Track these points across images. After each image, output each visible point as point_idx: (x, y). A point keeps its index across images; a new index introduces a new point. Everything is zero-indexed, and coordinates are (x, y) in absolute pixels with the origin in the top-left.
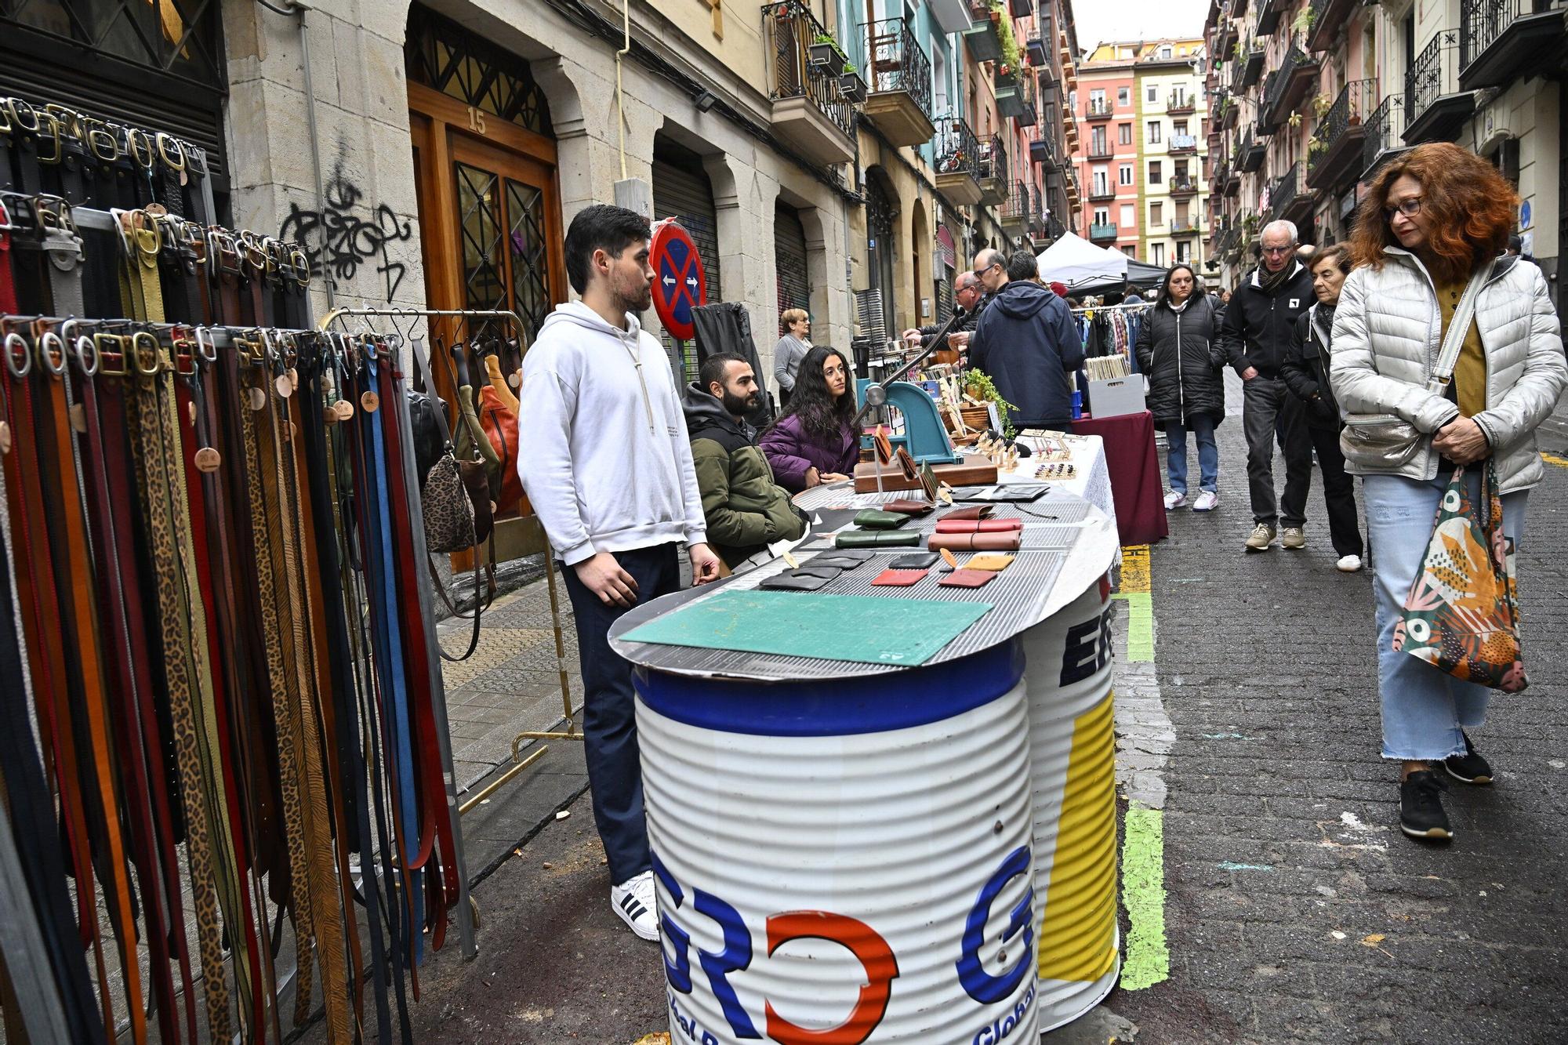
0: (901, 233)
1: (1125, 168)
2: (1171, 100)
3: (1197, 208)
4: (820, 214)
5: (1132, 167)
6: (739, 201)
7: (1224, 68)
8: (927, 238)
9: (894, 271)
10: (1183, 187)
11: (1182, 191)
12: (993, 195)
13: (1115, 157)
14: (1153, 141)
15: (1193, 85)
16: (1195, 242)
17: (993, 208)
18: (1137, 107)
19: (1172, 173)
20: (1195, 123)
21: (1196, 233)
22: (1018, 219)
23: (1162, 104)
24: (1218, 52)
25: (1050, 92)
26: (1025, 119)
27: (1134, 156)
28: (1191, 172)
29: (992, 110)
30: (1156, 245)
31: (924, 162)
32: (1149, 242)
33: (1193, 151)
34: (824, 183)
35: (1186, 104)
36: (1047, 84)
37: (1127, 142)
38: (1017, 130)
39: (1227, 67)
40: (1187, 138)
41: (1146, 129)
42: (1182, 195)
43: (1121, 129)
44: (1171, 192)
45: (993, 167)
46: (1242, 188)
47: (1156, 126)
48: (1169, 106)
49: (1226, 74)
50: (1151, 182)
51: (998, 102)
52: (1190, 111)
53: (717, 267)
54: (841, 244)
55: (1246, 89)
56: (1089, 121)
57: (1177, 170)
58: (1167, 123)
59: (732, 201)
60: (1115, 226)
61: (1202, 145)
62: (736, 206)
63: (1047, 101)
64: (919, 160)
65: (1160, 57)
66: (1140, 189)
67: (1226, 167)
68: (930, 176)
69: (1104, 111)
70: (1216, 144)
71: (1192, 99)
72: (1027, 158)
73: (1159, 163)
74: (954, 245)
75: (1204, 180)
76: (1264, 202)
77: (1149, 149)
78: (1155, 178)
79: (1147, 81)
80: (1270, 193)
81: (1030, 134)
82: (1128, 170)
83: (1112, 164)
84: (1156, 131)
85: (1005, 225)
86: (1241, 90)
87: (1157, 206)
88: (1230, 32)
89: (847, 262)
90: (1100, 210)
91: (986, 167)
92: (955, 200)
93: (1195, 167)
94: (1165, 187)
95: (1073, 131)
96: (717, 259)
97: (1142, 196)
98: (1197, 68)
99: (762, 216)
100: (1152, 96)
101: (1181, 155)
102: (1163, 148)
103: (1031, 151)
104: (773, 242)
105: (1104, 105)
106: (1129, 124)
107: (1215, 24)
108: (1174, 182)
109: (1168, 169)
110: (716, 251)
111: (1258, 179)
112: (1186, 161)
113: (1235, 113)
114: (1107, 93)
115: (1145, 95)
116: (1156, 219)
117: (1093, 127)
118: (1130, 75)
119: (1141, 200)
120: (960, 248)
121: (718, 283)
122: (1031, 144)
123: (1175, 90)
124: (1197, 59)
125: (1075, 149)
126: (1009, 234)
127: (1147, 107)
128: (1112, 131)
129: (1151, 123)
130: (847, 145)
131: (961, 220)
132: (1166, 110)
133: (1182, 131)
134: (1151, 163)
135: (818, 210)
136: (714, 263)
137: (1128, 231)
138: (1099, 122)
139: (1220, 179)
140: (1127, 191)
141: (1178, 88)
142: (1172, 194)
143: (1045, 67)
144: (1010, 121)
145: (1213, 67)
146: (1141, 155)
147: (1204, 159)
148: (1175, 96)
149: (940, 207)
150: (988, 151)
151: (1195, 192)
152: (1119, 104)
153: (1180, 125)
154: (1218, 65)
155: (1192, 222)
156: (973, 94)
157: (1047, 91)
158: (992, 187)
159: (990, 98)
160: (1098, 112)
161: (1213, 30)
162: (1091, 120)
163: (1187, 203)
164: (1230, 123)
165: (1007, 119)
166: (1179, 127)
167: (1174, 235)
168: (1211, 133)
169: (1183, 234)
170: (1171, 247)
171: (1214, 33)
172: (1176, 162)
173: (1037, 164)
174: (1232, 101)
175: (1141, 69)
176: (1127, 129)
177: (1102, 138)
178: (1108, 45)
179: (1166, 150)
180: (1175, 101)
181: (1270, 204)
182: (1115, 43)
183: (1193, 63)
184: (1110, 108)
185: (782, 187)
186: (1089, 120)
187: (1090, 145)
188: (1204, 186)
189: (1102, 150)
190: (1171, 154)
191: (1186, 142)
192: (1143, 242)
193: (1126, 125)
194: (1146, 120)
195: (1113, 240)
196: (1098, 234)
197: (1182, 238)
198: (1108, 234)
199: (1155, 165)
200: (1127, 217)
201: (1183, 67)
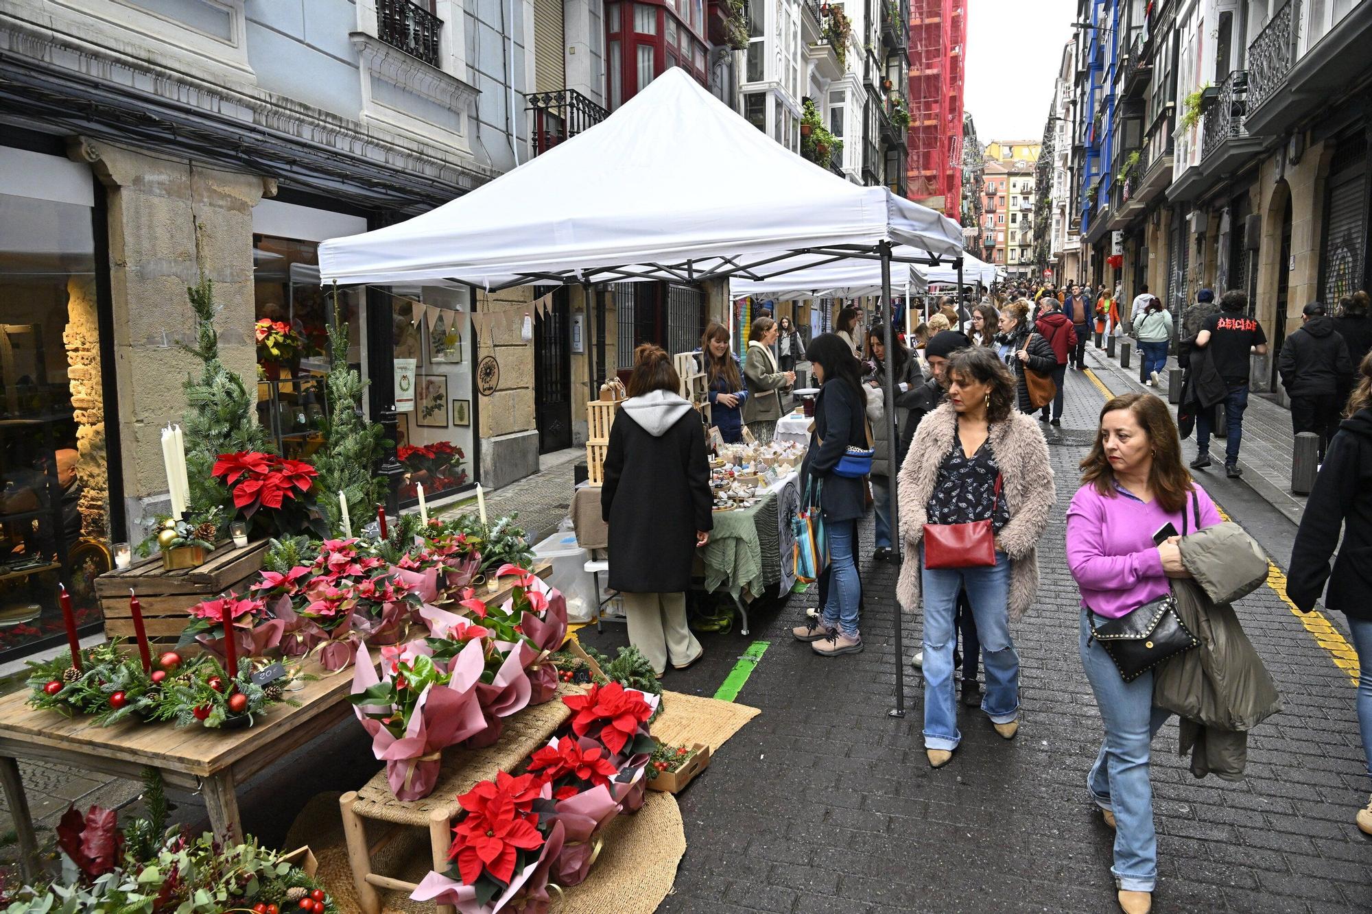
2: (1022, 188)
3: (1030, 234)
5: (1004, 216)
10: (1025, 225)
11: (1025, 227)
13: (997, 211)
14: (1014, 205)
15: (1032, 182)
16: (1029, 250)
18: (1008, 190)
19: (1021, 219)
20: (1032, 199)
21: (1030, 246)
23: (1018, 189)
27: (1005, 211)
28: (1029, 220)
30: (1012, 250)
32: (1009, 248)
33: (1030, 210)
35: (1028, 190)
37: (1003, 204)
41: (1011, 200)
42: (1025, 230)
43: (1000, 200)
47: (1015, 198)
48: (1021, 190)
50: (1012, 222)
52: (1030, 193)
57: (1023, 218)
58: (1020, 197)
60: (995, 240)
65: (1019, 169)
66: (1007, 225)
69: (993, 190)
71: (1031, 188)
73: (1016, 214)
77: (1011, 208)
78: (1014, 221)
79: (1013, 179)
82: (1002, 217)
83: (995, 214)
84: (1015, 201)
87: (1014, 233)
90: (990, 233)
93: (1031, 216)
94: (1017, 225)
97: (1007, 228)
98: (1034, 175)
100: (1014, 186)
101: (1025, 212)
102: (1018, 208)
105: (994, 188)
108: (1021, 223)
109: (1019, 217)
112: (1027, 214)
114: (995, 184)
115: (1011, 185)
116: (1013, 238)
117: (989, 198)
118: (1006, 176)
123: (1024, 184)
127: (1012, 190)
128: (996, 199)
129: (1013, 197)
132: (1020, 192)
133: (1026, 202)
134: (1012, 214)
137: (1001, 243)
138: (991, 195)
140: (1001, 226)
141: (1026, 183)
146: (1008, 211)
148: (1024, 186)
151: (1030, 228)
152: (1000, 188)
153: (1026, 198)
155: (1028, 240)
160: (991, 191)
162: (987, 194)
163: (1027, 232)
166: (1025, 200)
167: (1020, 246)
170: (1018, 251)
172: (1023, 214)
175: (1010, 174)
176: (1003, 199)
177: (992, 203)
180: (1024, 188)
184: (996, 190)
187: (987, 205)
189: (992, 207)
190: (1021, 211)
191: (1029, 207)
192: (1007, 248)
193: (1002, 197)
194: (1011, 196)
195: (993, 247)
196: (988, 244)
197: (1024, 247)
198: (992, 243)
199: (1014, 215)
200: (1001, 237)
201: (1029, 174)
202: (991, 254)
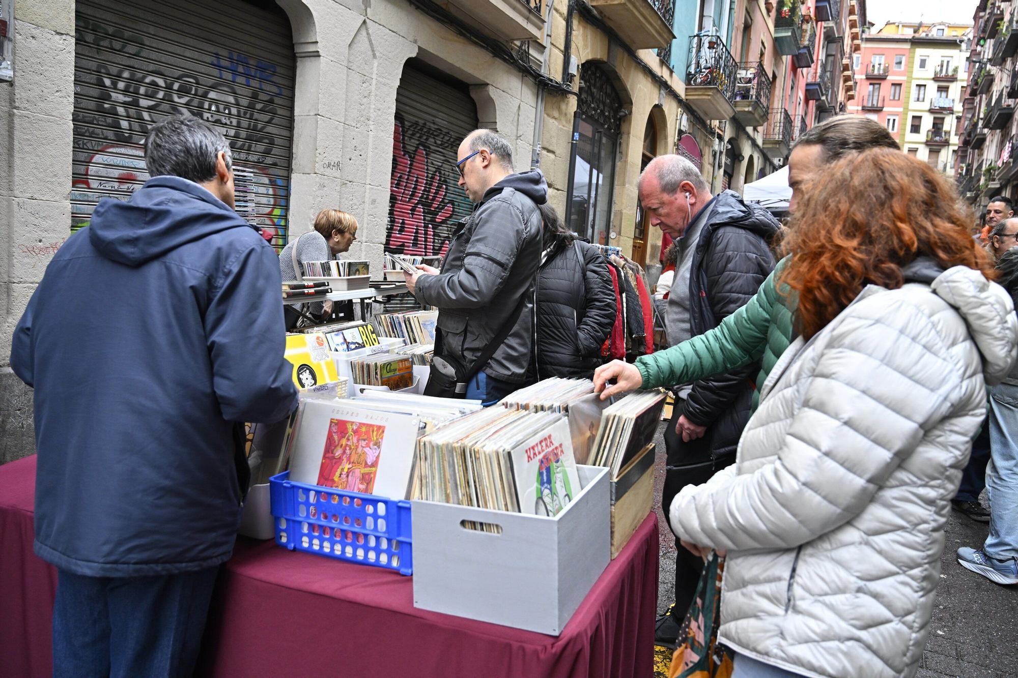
0: (629, 133)
1: (892, 118)
2: (938, 69)
3: (946, 156)
4: (492, 92)
5: (897, 118)
6: (320, 48)
7: (987, 45)
8: (666, 143)
9: (617, 169)
10: (937, 138)
11: (936, 141)
12: (750, 116)
13: (885, 109)
14: (918, 100)
15: (958, 59)
17: (755, 129)
18: (909, 71)
19: (930, 126)
20: (955, 90)
22: (778, 142)
23: (930, 72)
24: (984, 31)
25: (833, 46)
26: (801, 61)
27: (901, 110)
28: (946, 127)
29: (769, 45)
31: (671, 72)
33: (951, 111)
34: (505, 60)
35: (950, 73)
36: (831, 39)
37: (897, 98)
38: (794, 69)
39: (990, 43)
40: (947, 100)
41: (914, 91)
42: (936, 144)
43: (893, 88)
44: (927, 141)
45: (753, 92)
46: (987, 143)
47: (922, 88)
48: (936, 73)
49: (988, 49)
50: (911, 132)
51: (776, 40)
52: (953, 79)
53: (290, 128)
54: (528, 129)
55: (1003, 61)
56: (867, 79)
57: (934, 125)
58: (932, 87)
59: (312, 48)
61: (958, 108)
62: (317, 55)
63: (828, 53)
64: (664, 68)
65: (934, 34)
67: (976, 124)
68: (679, 87)
69: (881, 72)
70: (970, 106)
71: (956, 70)
72: (801, 95)
73: (920, 117)
74: (701, 155)
75: (956, 135)
76: (1006, 155)
77: (913, 105)
78: (916, 129)
79: (920, 52)
80: (1012, 148)
81: (808, 75)
82: (894, 120)
83: (881, 114)
84: (922, 92)
85: (765, 146)
86: (998, 60)
87: (913, 151)
88: (997, 14)
89: (534, 151)
91: (748, 90)
92: (706, 114)
93: (950, 123)
94: (922, 136)
95: (850, 83)
96: (291, 119)
98: (964, 46)
99: (374, 76)
100: (923, 64)
101: (939, 114)
102: (926, 106)
103: (807, 90)
104: (393, 110)
105: (882, 67)
106: (900, 85)
107: (984, 10)
108: (930, 134)
109: (927, 123)
110: (291, 108)
111: (1002, 135)
112: (943, 119)
113: (990, 80)
114: (885, 60)
115: (917, 62)
117: (871, 84)
118: (907, 46)
120: (708, 158)
121: (290, 148)
122: (807, 85)
123: (942, 61)
124: (965, 38)
125: (851, 98)
126: (769, 155)
127: (917, 72)
128: (886, 89)
129: (919, 86)
130: (528, 19)
131: (712, 133)
132: (933, 76)
133: (944, 94)
134: (914, 117)
135: (490, 88)
136: (285, 122)
138: (875, 80)
139: (969, 135)
141: (946, 60)
142: (927, 143)
143: (831, 24)
144: (787, 59)
145: (978, 44)
146: (906, 109)
147: (958, 118)
148: (942, 66)
149: (685, 117)
150: (752, 76)
151: (946, 143)
152: (895, 68)
153: (943, 89)
154: (982, 42)
156: (747, 28)
157: (830, 45)
158: (750, 109)
159: (767, 34)
160: (876, 72)
161: (982, 14)
163: (938, 152)
164: (985, 89)
165: (784, 57)
166: (941, 91)
168: (967, 97)
171: (982, 17)
172: (935, 118)
173: (811, 102)
174: (989, 71)
175: (917, 42)
176: (898, 88)
177: (876, 94)
178: (894, 23)
179: (928, 108)
180: (941, 70)
181: (1010, 157)
182: (900, 23)
183: (961, 41)
184: (886, 70)
185: (420, 48)
186: (869, 78)
187: (866, 98)
188: (955, 140)
189: (875, 103)
190: (931, 111)
191: (946, 104)
193: (898, 85)
194: (915, 82)
199: (917, 119)
201: (952, 44)
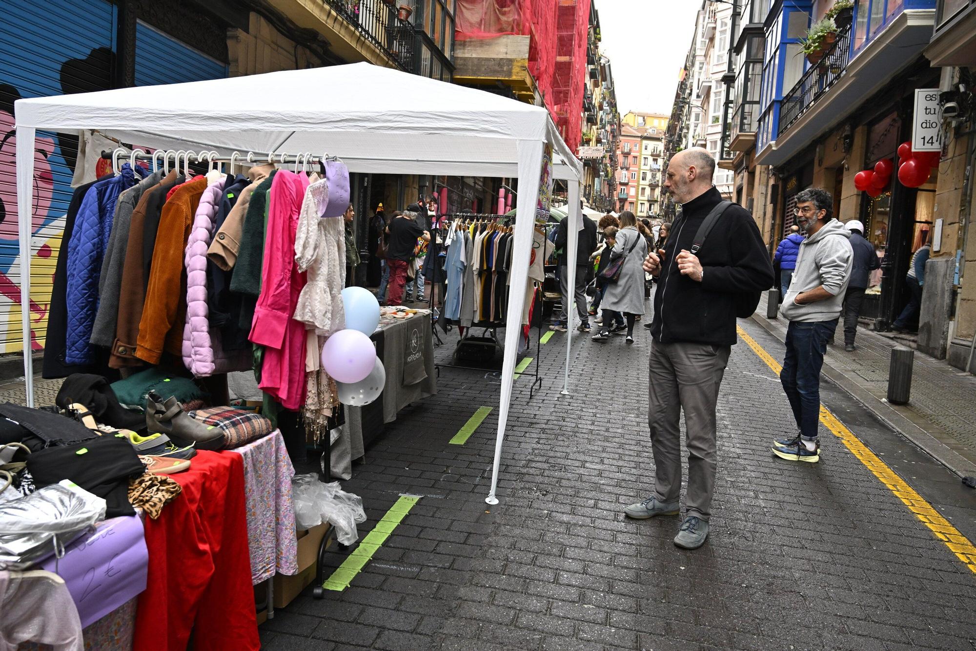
1: (634, 173)
2: (653, 151)
3: (658, 191)
5: (636, 173)
10: (654, 183)
11: (653, 185)
13: (630, 168)
14: (645, 165)
15: (661, 146)
16: (656, 205)
18: (640, 151)
20: (660, 161)
21: (656, 201)
23: (649, 152)
27: (637, 169)
28: (657, 178)
30: (642, 204)
32: (639, 202)
33: (658, 171)
35: (658, 153)
37: (635, 163)
40: (657, 165)
41: (643, 160)
42: (653, 187)
48: (652, 153)
50: (642, 180)
52: (659, 156)
57: (652, 176)
58: (651, 159)
60: (627, 194)
65: (650, 134)
66: (638, 181)
69: (628, 151)
71: (660, 152)
73: (646, 173)
77: (643, 167)
78: (644, 179)
79: (645, 142)
83: (629, 171)
84: (646, 161)
87: (643, 189)
90: (623, 187)
93: (659, 176)
94: (647, 182)
97: (639, 185)
98: (663, 140)
100: (646, 148)
101: (654, 172)
102: (648, 168)
105: (628, 148)
106: (637, 157)
108: (650, 181)
109: (649, 176)
112: (656, 174)
114: (630, 144)
115: (643, 147)
116: (643, 194)
117: (624, 157)
118: (639, 139)
119: (638, 186)
124: (664, 137)
127: (644, 152)
128: (630, 158)
129: (645, 158)
132: (650, 154)
133: (655, 163)
134: (643, 173)
137: (632, 197)
138: (626, 155)
140: (634, 182)
141: (655, 146)
142: (650, 185)
146: (640, 169)
148: (654, 149)
151: (657, 186)
152: (634, 149)
153: (655, 160)
155: (656, 197)
160: (626, 151)
162: (622, 153)
163: (654, 189)
167: (648, 201)
169: (652, 201)
170: (647, 205)
172: (652, 174)
175: (643, 138)
176: (636, 159)
177: (626, 161)
183: (662, 138)
184: (630, 150)
187: (622, 165)
188: (660, 185)
189: (626, 165)
190: (651, 170)
191: (655, 167)
192: (637, 202)
193: (635, 157)
194: (643, 156)
195: (626, 199)
196: (621, 197)
197: (652, 202)
198: (625, 197)
200: (632, 192)
201: (658, 139)
202: (623, 206)
